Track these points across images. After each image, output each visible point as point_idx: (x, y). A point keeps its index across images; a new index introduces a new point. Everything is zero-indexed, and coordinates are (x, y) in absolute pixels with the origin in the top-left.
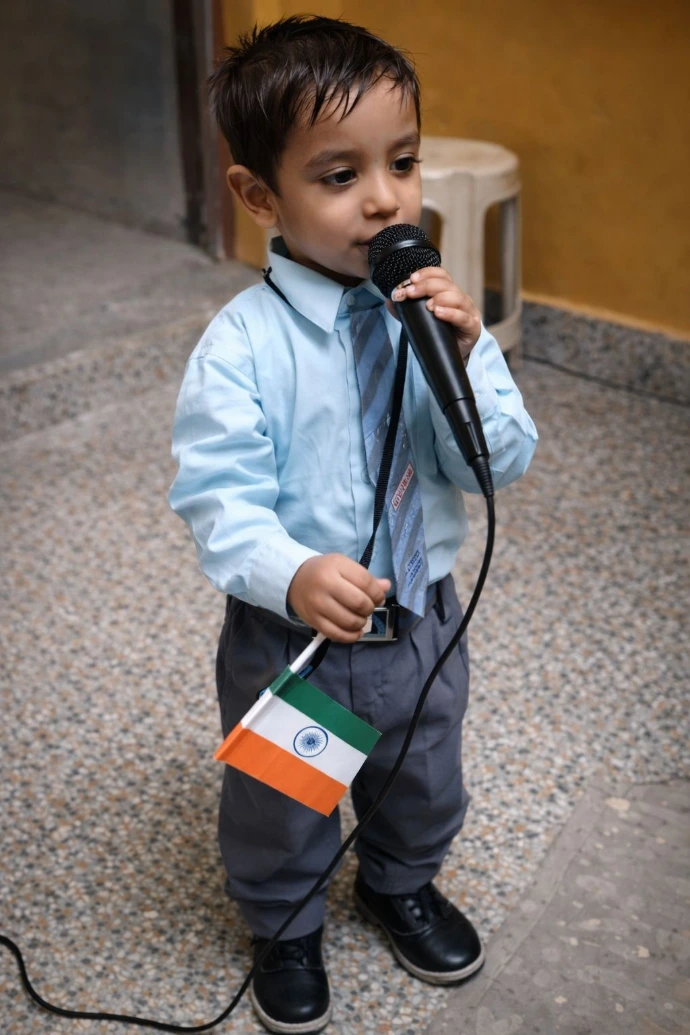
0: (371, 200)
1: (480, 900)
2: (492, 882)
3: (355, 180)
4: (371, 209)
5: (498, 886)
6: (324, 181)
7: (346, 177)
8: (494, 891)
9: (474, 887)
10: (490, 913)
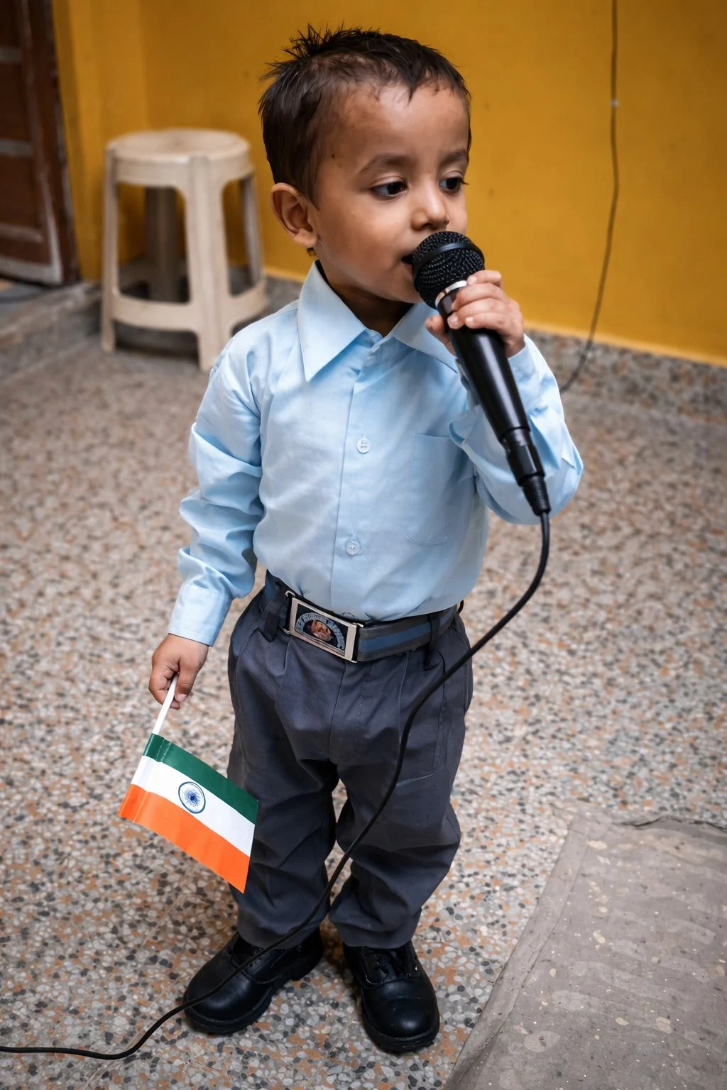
0: (423, 210)
1: (469, 979)
2: (480, 960)
3: (405, 192)
4: (422, 219)
5: (485, 963)
6: (374, 191)
7: (396, 189)
8: (482, 969)
9: (464, 965)
10: (478, 992)
